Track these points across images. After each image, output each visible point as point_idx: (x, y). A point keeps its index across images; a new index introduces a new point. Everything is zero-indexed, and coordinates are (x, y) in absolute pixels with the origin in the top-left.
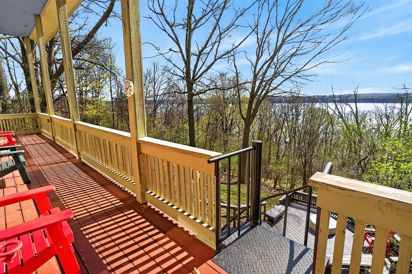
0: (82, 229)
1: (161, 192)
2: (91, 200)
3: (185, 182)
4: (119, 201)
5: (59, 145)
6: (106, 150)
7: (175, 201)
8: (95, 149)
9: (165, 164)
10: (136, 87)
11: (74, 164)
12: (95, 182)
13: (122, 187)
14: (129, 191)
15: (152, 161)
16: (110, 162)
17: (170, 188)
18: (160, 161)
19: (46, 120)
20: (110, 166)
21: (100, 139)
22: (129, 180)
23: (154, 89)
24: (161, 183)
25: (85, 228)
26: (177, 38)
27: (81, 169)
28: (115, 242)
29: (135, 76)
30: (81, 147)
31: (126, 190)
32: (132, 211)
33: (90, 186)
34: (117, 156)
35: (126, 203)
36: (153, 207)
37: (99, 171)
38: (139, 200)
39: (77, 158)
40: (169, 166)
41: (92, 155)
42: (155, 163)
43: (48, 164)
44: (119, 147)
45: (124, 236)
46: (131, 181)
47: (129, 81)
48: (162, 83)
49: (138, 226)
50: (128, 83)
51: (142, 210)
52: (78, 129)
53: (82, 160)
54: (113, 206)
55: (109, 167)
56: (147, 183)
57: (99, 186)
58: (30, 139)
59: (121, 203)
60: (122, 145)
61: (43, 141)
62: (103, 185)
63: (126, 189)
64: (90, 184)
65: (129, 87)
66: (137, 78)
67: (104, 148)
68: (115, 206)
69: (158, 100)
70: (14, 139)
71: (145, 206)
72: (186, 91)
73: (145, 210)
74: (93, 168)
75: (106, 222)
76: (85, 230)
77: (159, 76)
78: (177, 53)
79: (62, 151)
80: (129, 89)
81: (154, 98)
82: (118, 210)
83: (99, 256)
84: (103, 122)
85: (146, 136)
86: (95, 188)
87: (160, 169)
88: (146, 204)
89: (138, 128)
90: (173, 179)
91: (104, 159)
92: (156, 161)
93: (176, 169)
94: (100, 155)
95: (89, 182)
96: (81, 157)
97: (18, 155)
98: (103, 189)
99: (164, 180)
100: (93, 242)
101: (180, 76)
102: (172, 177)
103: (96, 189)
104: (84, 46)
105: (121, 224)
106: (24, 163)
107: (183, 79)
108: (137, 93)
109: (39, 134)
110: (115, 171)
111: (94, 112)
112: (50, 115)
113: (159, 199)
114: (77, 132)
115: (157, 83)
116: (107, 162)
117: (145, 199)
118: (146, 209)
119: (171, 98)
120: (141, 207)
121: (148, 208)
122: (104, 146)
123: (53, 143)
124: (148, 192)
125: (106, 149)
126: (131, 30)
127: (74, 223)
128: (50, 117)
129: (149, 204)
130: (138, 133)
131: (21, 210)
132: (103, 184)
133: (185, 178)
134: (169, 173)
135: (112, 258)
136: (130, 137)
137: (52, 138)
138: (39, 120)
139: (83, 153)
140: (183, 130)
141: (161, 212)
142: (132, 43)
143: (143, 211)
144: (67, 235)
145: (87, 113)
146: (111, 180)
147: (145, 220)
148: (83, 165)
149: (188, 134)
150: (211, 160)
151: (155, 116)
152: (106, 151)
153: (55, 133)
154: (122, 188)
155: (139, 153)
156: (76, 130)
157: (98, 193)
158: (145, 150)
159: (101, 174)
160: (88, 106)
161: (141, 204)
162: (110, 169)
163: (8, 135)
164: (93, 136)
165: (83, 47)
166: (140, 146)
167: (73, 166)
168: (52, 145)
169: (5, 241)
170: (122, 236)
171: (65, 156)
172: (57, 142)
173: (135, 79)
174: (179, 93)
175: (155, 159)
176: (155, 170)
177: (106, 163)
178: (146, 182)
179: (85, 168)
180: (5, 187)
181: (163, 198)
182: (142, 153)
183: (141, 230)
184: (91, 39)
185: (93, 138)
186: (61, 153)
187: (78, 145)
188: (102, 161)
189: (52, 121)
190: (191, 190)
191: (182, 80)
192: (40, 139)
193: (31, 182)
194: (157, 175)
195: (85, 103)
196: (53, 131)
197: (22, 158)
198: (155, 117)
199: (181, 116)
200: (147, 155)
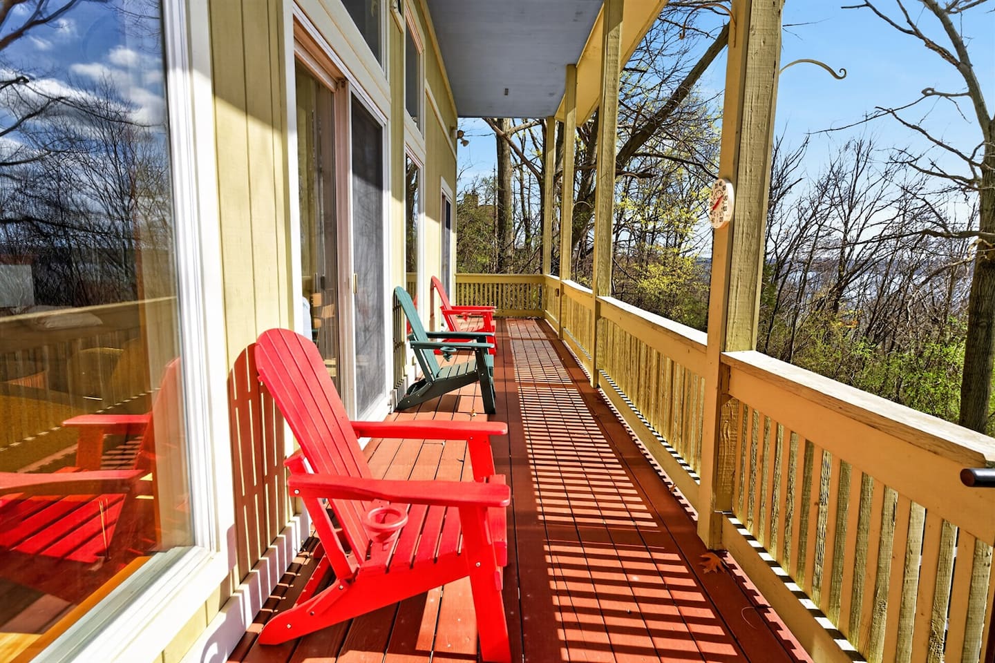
0: (546, 548)
1: (771, 537)
2: (588, 489)
3: (858, 528)
4: (649, 516)
5: (566, 348)
6: (649, 374)
7: (815, 583)
8: (629, 367)
9: (799, 449)
10: (743, 200)
11: (582, 395)
12: (610, 450)
13: (670, 483)
14: (684, 501)
15: (760, 426)
16: (652, 407)
17: (803, 533)
18: (781, 433)
19: (554, 290)
20: (652, 419)
21: (640, 344)
22: (688, 468)
23: (846, 224)
24: (777, 507)
25: (554, 548)
26: (964, 48)
27: (591, 410)
28: (606, 618)
29: (745, 165)
30: (602, 359)
31: (676, 494)
32: (676, 557)
33: (597, 454)
34: (672, 396)
35: (665, 528)
36: (739, 572)
37: (627, 425)
38: (704, 533)
39: (592, 384)
40: (808, 459)
41: (621, 383)
42: (764, 438)
43: (535, 385)
44: (678, 368)
45: (630, 615)
46: (694, 472)
47: (724, 183)
48: (879, 204)
49: (677, 606)
50: (721, 188)
51: (705, 567)
52: (602, 314)
53: (601, 389)
54: (631, 523)
55: (649, 420)
56: (736, 492)
57: (616, 461)
58: (522, 327)
59: (654, 524)
60: (687, 367)
61: (543, 336)
62: (625, 463)
63: (679, 493)
64: (599, 450)
65: (722, 200)
66: (751, 171)
67: (646, 367)
68: (636, 527)
69: (854, 257)
70: (493, 323)
71: (715, 559)
72: (974, 230)
73: (712, 571)
74: (617, 415)
75: (603, 556)
76: (552, 553)
77: (871, 184)
78: (953, 98)
79: (569, 361)
80: (721, 205)
81: (842, 253)
82: (639, 538)
83: (557, 632)
84: (681, 310)
85: (751, 349)
86: (605, 463)
87: (781, 462)
88: (721, 553)
89: (731, 321)
90: (817, 504)
91: (642, 398)
92: (769, 432)
93: (832, 473)
94: (635, 386)
95: (597, 445)
96: (600, 384)
97: (483, 352)
98: (623, 472)
99: (787, 499)
100: (557, 591)
101: (953, 178)
102: (814, 497)
103: (608, 466)
104: (662, 121)
105: (635, 578)
106: (490, 369)
107: (967, 187)
108: (742, 218)
109: (541, 321)
110: (660, 434)
111: (663, 283)
112: (561, 279)
113: (761, 554)
114: (601, 320)
115: (859, 207)
116: (647, 406)
117: (721, 538)
118: (717, 568)
119: (906, 255)
120: (703, 556)
121: (723, 570)
122: (647, 364)
123: (557, 342)
124: (734, 521)
125: (649, 371)
126: (752, 32)
127: (537, 528)
128: (561, 284)
129: (730, 559)
130: (729, 334)
131: (463, 461)
132: (627, 459)
133: (863, 517)
134: (807, 480)
135: (583, 654)
136: (706, 345)
137: (558, 330)
138: (545, 290)
139: (605, 372)
140: (940, 363)
141: (761, 600)
142: (748, 71)
143: (706, 571)
144: (494, 543)
145: (645, 284)
146: (647, 454)
147: (704, 600)
148: (600, 401)
149: (960, 383)
150: (980, 473)
151: (836, 307)
152: (650, 377)
153: (565, 321)
154: (670, 486)
155: (724, 395)
156: (598, 316)
157: (608, 477)
158: (741, 388)
159: (631, 433)
160: (651, 267)
161: (708, 547)
162: (652, 426)
163: (485, 313)
164: (628, 335)
165: (659, 124)
166: (730, 376)
167: (578, 400)
168: (554, 346)
169: (388, 503)
170: (626, 612)
171: (570, 374)
172: (565, 342)
173: (742, 177)
174: (941, 235)
175: (770, 424)
176: (762, 460)
177: (646, 409)
178: (733, 489)
179: (600, 411)
180: (457, 412)
181: (775, 557)
182: (731, 397)
183: (684, 622)
184: (680, 102)
185: (628, 339)
186: (565, 367)
187: (597, 354)
188: (638, 400)
189: (563, 293)
190: (878, 567)
191: (963, 190)
192: (539, 329)
193: (496, 411)
194: (766, 477)
195: (647, 262)
196: (562, 316)
197: (490, 360)
198: (836, 312)
199: (939, 316)
200: (747, 408)
